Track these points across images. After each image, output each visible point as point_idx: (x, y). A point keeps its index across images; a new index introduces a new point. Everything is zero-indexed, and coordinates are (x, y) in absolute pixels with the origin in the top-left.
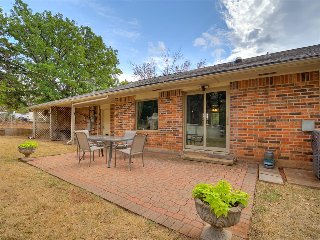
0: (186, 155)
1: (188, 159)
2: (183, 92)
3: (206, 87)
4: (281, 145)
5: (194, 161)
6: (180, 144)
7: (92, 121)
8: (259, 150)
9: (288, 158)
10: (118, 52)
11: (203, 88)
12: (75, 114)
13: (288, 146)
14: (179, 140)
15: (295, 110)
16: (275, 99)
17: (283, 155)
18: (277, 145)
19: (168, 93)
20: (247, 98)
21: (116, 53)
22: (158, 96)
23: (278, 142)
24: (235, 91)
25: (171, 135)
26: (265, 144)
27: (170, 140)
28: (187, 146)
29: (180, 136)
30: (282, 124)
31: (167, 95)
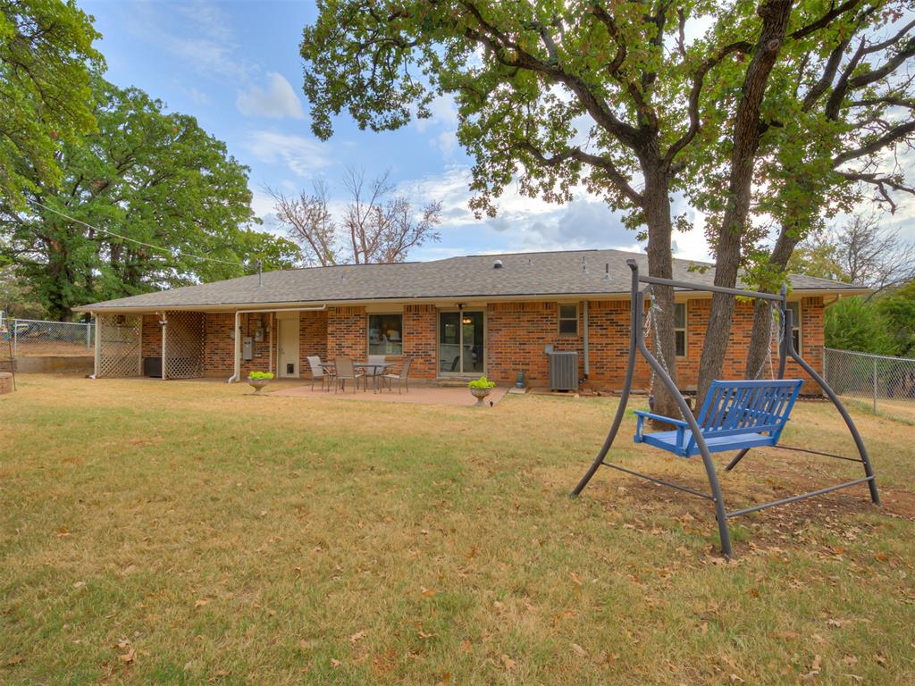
0: (444, 382)
1: (446, 386)
2: (436, 308)
3: (463, 306)
4: (530, 367)
5: (452, 386)
6: (433, 371)
7: (257, 339)
8: (513, 373)
9: (535, 379)
10: (249, 171)
11: (460, 306)
12: (241, 328)
13: (536, 367)
14: (432, 366)
15: (541, 335)
16: (526, 324)
17: (532, 376)
18: (527, 367)
19: (417, 307)
20: (503, 321)
21: (246, 172)
22: (402, 310)
23: (528, 364)
24: (492, 313)
25: (421, 361)
26: (518, 367)
27: (419, 366)
28: (441, 374)
29: (433, 361)
30: (532, 347)
31: (415, 309)
